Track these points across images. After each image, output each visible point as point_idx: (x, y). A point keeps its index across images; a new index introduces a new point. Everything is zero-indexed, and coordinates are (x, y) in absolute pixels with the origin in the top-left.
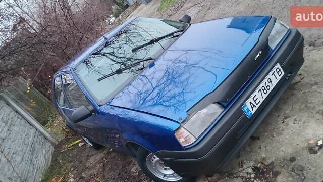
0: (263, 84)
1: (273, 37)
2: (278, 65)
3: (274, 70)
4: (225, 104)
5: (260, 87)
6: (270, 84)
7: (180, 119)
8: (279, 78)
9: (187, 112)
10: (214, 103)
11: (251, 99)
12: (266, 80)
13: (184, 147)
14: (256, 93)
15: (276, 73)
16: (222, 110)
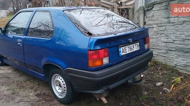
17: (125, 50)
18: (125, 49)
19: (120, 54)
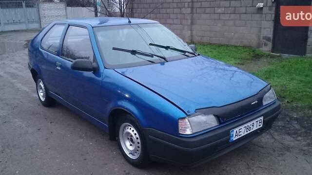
0: (249, 124)
1: (267, 98)
2: (262, 118)
3: (258, 119)
4: (222, 121)
5: (246, 125)
6: (252, 127)
7: (188, 112)
8: (258, 127)
9: (196, 110)
10: (214, 115)
11: (237, 129)
12: (252, 123)
13: (180, 134)
14: (242, 127)
15: (258, 122)
16: (217, 124)
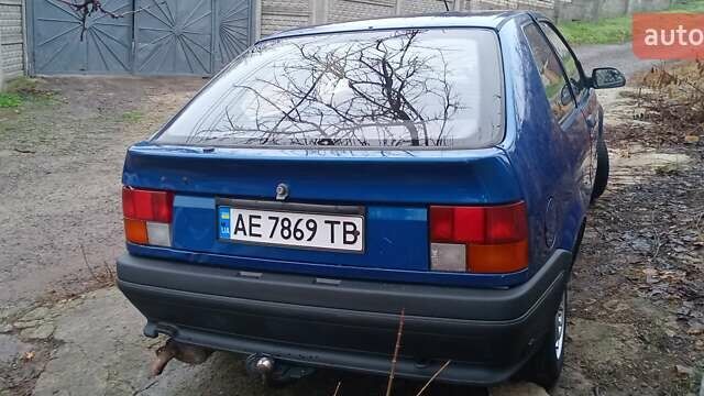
17: (251, 225)
18: (254, 221)
19: (224, 231)
